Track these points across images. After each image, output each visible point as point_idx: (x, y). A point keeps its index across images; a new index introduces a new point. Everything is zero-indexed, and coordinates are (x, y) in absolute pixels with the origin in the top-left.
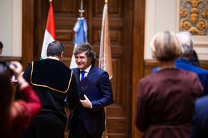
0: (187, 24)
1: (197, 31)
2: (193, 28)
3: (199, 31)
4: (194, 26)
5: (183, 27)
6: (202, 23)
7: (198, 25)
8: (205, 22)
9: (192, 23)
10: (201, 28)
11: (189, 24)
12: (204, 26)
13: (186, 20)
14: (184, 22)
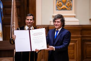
0: (60, 4)
2: (64, 6)
3: (67, 8)
4: (64, 5)
5: (58, 6)
6: (69, 3)
7: (67, 4)
8: (70, 2)
9: (63, 3)
10: (68, 6)
11: (62, 4)
12: (70, 5)
13: (60, 2)
14: (58, 2)
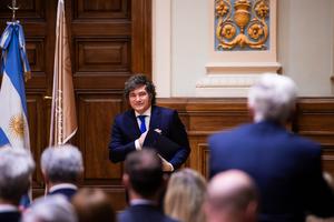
1: (248, 41)
4: (243, 33)
5: (222, 35)
7: (250, 31)
9: (238, 26)
10: (255, 37)
11: (233, 29)
